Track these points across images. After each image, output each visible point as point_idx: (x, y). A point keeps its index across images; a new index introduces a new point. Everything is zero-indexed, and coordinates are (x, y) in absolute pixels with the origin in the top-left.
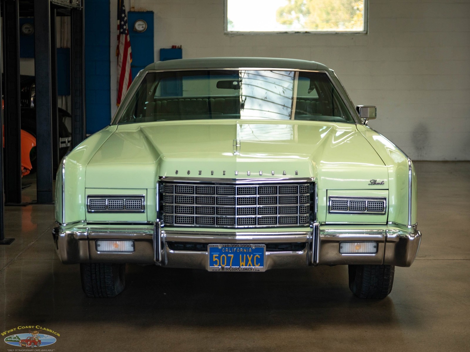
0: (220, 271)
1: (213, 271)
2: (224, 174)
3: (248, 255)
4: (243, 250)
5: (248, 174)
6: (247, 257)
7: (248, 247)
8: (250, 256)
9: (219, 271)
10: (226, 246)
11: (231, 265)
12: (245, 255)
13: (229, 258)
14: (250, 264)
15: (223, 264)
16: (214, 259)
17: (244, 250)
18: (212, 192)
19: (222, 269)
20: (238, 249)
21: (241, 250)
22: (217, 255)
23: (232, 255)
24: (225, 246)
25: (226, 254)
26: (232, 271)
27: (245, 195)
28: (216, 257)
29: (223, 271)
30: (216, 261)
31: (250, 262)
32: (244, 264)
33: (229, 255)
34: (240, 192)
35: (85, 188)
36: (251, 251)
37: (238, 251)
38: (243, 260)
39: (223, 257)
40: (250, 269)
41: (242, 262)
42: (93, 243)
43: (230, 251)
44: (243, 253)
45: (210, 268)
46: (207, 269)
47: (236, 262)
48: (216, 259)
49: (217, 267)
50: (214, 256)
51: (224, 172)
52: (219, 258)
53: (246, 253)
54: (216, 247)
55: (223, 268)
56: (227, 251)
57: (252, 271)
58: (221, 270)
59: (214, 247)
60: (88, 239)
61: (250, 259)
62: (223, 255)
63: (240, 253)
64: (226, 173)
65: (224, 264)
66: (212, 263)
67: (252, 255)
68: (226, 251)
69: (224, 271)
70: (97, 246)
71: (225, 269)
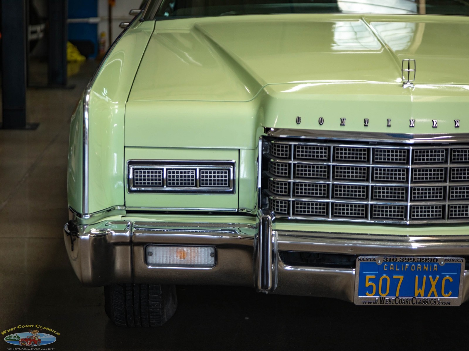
0: (377, 304)
1: (364, 304)
2: (388, 126)
3: (430, 277)
4: (423, 267)
5: (434, 126)
6: (428, 279)
7: (432, 262)
8: (434, 279)
9: (375, 304)
10: (390, 261)
11: (397, 295)
12: (425, 276)
13: (395, 282)
14: (433, 292)
15: (382, 292)
16: (368, 284)
17: (425, 267)
18: (364, 158)
19: (381, 301)
20: (413, 265)
21: (418, 268)
22: (373, 277)
23: (401, 277)
24: (388, 260)
25: (390, 273)
26: (399, 304)
27: (426, 163)
28: (370, 280)
29: (382, 304)
30: (371, 286)
31: (433, 289)
32: (422, 292)
33: (395, 277)
34: (418, 158)
35: (125, 147)
36: (436, 269)
37: (413, 268)
38: (420, 286)
39: (385, 280)
40: (432, 302)
41: (418, 289)
42: (139, 251)
43: (398, 270)
44: (421, 273)
45: (359, 299)
46: (352, 301)
47: (408, 289)
48: (371, 283)
49: (371, 298)
50: (368, 277)
51: (388, 121)
52: (376, 281)
53: (428, 273)
54: (372, 261)
55: (382, 299)
56: (393, 268)
57: (437, 304)
58: (379, 304)
59: (369, 261)
60: (132, 243)
61: (434, 283)
62: (385, 276)
63: (417, 272)
64: (391, 123)
65: (385, 292)
66: (363, 290)
67: (438, 277)
68: (391, 268)
69: (385, 304)
70: (146, 254)
71: (386, 302)
